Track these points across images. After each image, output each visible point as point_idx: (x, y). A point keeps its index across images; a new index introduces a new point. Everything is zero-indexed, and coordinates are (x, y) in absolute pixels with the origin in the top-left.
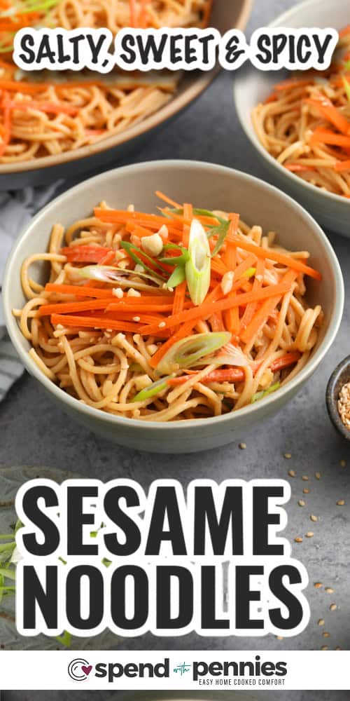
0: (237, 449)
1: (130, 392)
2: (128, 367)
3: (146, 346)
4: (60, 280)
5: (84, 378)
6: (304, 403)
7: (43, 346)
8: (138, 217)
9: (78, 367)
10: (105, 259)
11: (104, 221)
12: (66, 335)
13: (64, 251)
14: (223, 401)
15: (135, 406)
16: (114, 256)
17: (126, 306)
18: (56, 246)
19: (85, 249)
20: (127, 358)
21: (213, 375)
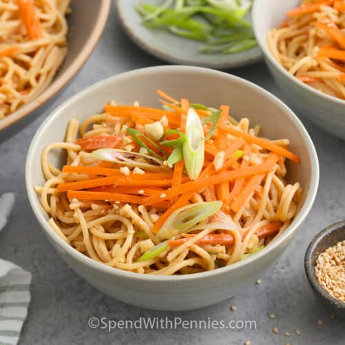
0: (228, 310)
1: (136, 254)
2: (134, 232)
3: (149, 216)
4: (76, 163)
5: (96, 244)
6: (286, 273)
7: (61, 218)
8: (141, 111)
9: (91, 235)
10: (115, 144)
11: (113, 115)
12: (80, 208)
13: (78, 141)
14: (215, 262)
15: (140, 265)
16: (121, 142)
17: (132, 182)
18: (72, 136)
19: (97, 138)
20: (133, 225)
21: (207, 239)
